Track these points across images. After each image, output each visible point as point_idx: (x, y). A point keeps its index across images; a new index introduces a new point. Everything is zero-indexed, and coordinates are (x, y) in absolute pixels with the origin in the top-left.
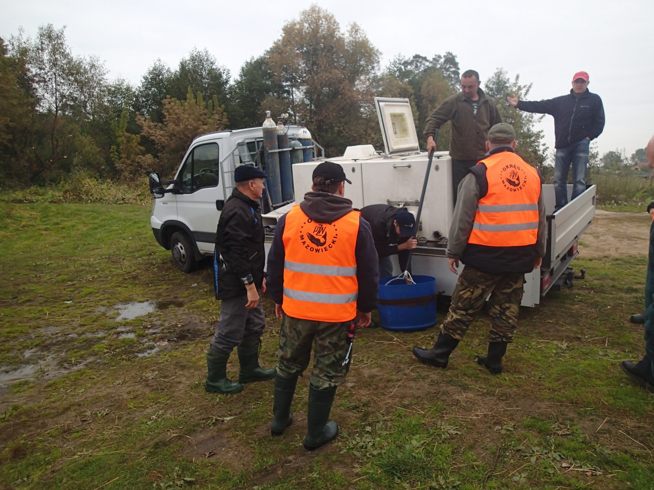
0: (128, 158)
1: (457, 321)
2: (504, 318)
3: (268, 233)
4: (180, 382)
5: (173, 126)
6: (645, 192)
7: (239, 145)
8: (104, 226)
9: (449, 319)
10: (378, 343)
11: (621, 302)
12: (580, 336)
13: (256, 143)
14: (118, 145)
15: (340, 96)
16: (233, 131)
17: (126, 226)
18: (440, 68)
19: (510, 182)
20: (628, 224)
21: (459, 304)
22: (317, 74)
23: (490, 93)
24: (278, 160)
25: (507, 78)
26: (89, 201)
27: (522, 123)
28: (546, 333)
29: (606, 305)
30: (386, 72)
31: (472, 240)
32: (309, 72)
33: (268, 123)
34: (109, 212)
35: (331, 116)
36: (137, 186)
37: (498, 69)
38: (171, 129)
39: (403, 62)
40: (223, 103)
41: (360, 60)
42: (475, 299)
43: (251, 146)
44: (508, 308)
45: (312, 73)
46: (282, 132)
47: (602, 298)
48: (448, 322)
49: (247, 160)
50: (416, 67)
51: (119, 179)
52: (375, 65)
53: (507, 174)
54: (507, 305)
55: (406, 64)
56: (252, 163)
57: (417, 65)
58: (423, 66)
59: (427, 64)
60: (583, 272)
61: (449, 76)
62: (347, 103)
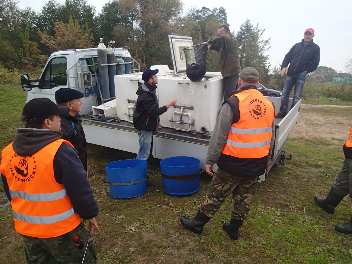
0: (30, 56)
1: (211, 205)
2: (243, 204)
3: (98, 119)
4: (9, 242)
5: (60, 39)
6: (319, 93)
7: (80, 60)
8: (7, 100)
9: (205, 203)
10: (159, 207)
11: (312, 175)
12: (288, 204)
13: (93, 59)
14: (24, 49)
15: (159, 28)
16: (77, 50)
17: (21, 101)
18: (216, 15)
19: (255, 112)
20: (311, 113)
21: (214, 193)
22: (147, 13)
23: (243, 32)
24: (107, 71)
25: (252, 24)
26: (3, 82)
27: (258, 50)
28: (267, 201)
29: (303, 178)
30: (186, 16)
31: (226, 152)
32: (142, 12)
33: (101, 46)
34: (12, 91)
35: (154, 39)
36: (36, 73)
37: (247, 19)
38: (59, 40)
39: (196, 10)
40: (91, 27)
41: (172, 7)
42: (224, 191)
43: (89, 61)
44: (247, 197)
45: (144, 13)
46: (110, 52)
47: (301, 172)
48: (205, 205)
49: (86, 70)
50: (204, 14)
51: (25, 69)
52: (180, 11)
53: (253, 107)
54: (246, 195)
55: (198, 11)
56: (89, 72)
57: (204, 12)
58: (207, 14)
59: (210, 12)
60: (291, 156)
61: (221, 21)
62: (163, 32)
